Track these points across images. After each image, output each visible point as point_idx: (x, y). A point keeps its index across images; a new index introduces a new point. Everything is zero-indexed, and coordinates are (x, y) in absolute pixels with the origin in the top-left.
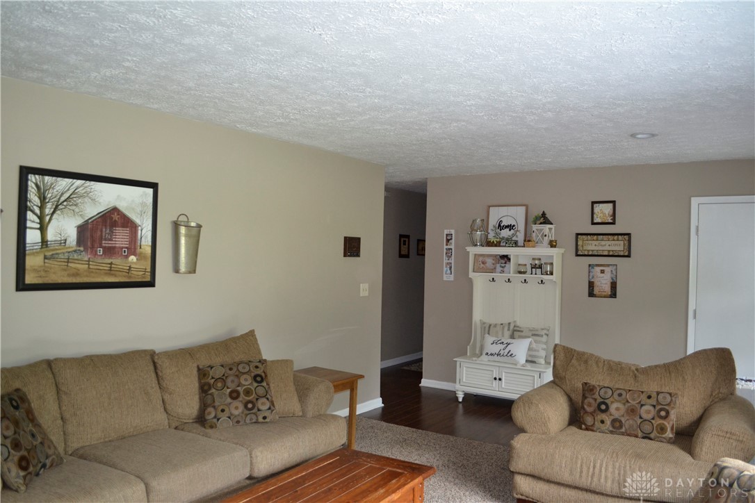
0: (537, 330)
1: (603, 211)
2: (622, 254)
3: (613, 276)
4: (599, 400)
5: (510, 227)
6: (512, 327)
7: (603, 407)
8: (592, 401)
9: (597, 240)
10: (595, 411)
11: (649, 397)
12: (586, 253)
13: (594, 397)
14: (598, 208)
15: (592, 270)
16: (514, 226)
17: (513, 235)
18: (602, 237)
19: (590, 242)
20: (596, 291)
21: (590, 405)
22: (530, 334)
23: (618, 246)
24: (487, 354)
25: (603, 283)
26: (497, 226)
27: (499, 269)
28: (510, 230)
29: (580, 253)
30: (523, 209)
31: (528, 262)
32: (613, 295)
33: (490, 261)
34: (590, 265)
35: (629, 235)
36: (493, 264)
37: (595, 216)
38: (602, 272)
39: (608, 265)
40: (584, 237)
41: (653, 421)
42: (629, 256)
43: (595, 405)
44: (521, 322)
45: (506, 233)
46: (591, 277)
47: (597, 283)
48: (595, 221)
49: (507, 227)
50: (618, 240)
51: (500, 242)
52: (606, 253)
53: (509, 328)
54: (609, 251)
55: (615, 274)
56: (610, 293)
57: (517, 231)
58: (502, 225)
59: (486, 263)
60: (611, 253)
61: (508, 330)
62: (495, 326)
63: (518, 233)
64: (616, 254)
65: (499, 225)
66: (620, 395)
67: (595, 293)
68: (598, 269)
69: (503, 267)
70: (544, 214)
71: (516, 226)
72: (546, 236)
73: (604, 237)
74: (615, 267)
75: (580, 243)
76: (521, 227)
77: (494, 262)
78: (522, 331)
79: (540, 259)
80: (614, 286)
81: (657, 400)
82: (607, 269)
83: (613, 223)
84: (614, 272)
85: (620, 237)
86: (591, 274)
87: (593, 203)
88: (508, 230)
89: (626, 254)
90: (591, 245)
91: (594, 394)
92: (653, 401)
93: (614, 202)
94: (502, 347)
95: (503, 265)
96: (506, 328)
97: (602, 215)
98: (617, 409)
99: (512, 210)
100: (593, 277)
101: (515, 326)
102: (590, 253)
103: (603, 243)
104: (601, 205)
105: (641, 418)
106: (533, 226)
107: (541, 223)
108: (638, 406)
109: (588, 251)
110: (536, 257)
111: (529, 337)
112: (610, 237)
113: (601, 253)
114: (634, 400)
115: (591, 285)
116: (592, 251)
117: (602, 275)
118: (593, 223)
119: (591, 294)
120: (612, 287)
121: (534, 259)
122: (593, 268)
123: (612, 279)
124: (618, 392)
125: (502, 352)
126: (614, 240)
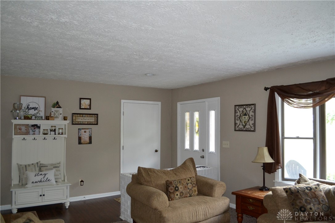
0: (56, 165)
1: (85, 103)
2: (94, 123)
3: (90, 134)
4: (175, 186)
5: (35, 109)
6: (39, 165)
7: (176, 189)
8: (172, 187)
9: (82, 117)
10: (174, 191)
11: (189, 180)
12: (77, 123)
13: (173, 185)
14: (83, 101)
15: (80, 131)
16: (37, 108)
17: (37, 113)
18: (85, 115)
19: (79, 118)
20: (82, 141)
21: (172, 189)
22: (52, 167)
23: (92, 120)
24: (33, 182)
25: (85, 137)
26: (26, 107)
27: (31, 132)
28: (35, 110)
29: (74, 123)
30: (43, 100)
31: (49, 128)
32: (90, 142)
33: (23, 129)
34: (79, 129)
35: (97, 114)
36: (26, 130)
37: (81, 105)
38: (85, 132)
39: (88, 129)
40: (76, 115)
41: (192, 189)
42: (97, 124)
43: (173, 189)
44: (43, 162)
45: (32, 112)
46: (79, 135)
47: (83, 138)
48: (81, 108)
49: (33, 108)
50: (92, 117)
51: (31, 117)
52: (86, 123)
53: (38, 165)
54: (88, 122)
55: (91, 132)
56: (89, 142)
57: (39, 111)
58: (29, 107)
59: (21, 129)
60: (89, 123)
61: (38, 167)
62: (29, 165)
63: (40, 112)
64: (91, 123)
65: (28, 107)
66: (180, 182)
67: (82, 142)
68: (83, 131)
69: (34, 131)
70: (57, 103)
71: (39, 108)
72: (61, 114)
73: (86, 115)
74: (91, 130)
75: (74, 118)
76: (42, 108)
77: (26, 128)
78: (47, 166)
79: (55, 126)
80: (90, 138)
81: (191, 180)
82: (87, 131)
83: (90, 109)
84: (90, 132)
85: (93, 115)
86: (80, 133)
87: (81, 99)
88: (34, 110)
89: (96, 123)
90: (80, 119)
91: (172, 184)
92: (190, 181)
93: (90, 99)
94: (42, 176)
95: (34, 130)
96: (36, 166)
97: (84, 105)
98: (181, 188)
99: (35, 99)
100: (81, 135)
101: (40, 164)
102: (79, 123)
103: (85, 118)
104: (84, 100)
105: (189, 189)
106: (52, 108)
107: (57, 107)
108: (186, 185)
109: (78, 122)
110: (54, 125)
111: (52, 169)
112: (88, 115)
113: (84, 123)
114: (184, 183)
115: (80, 138)
116: (80, 122)
117: (85, 133)
118: (80, 109)
119: (80, 143)
120: (89, 139)
121: (52, 126)
122: (80, 130)
123: (90, 135)
124: (179, 181)
125: (42, 180)
126: (90, 117)
